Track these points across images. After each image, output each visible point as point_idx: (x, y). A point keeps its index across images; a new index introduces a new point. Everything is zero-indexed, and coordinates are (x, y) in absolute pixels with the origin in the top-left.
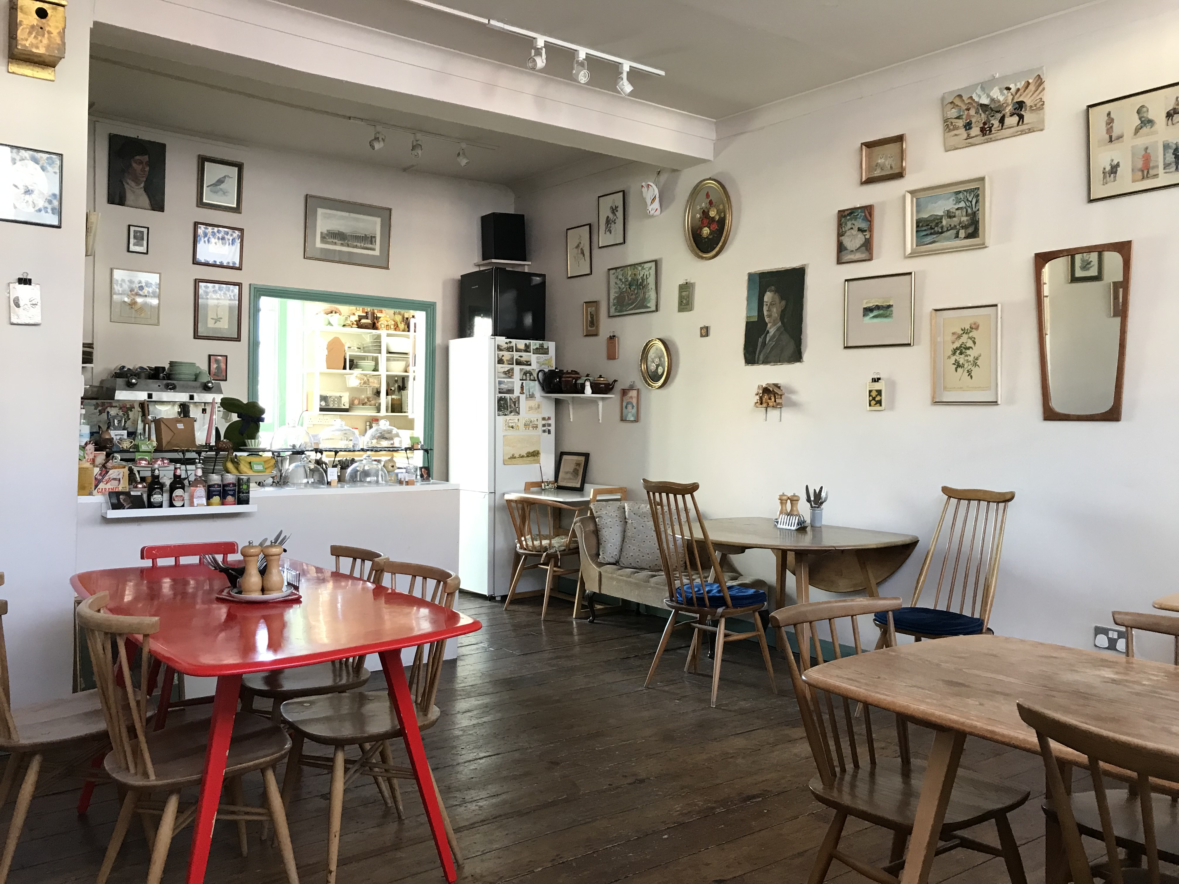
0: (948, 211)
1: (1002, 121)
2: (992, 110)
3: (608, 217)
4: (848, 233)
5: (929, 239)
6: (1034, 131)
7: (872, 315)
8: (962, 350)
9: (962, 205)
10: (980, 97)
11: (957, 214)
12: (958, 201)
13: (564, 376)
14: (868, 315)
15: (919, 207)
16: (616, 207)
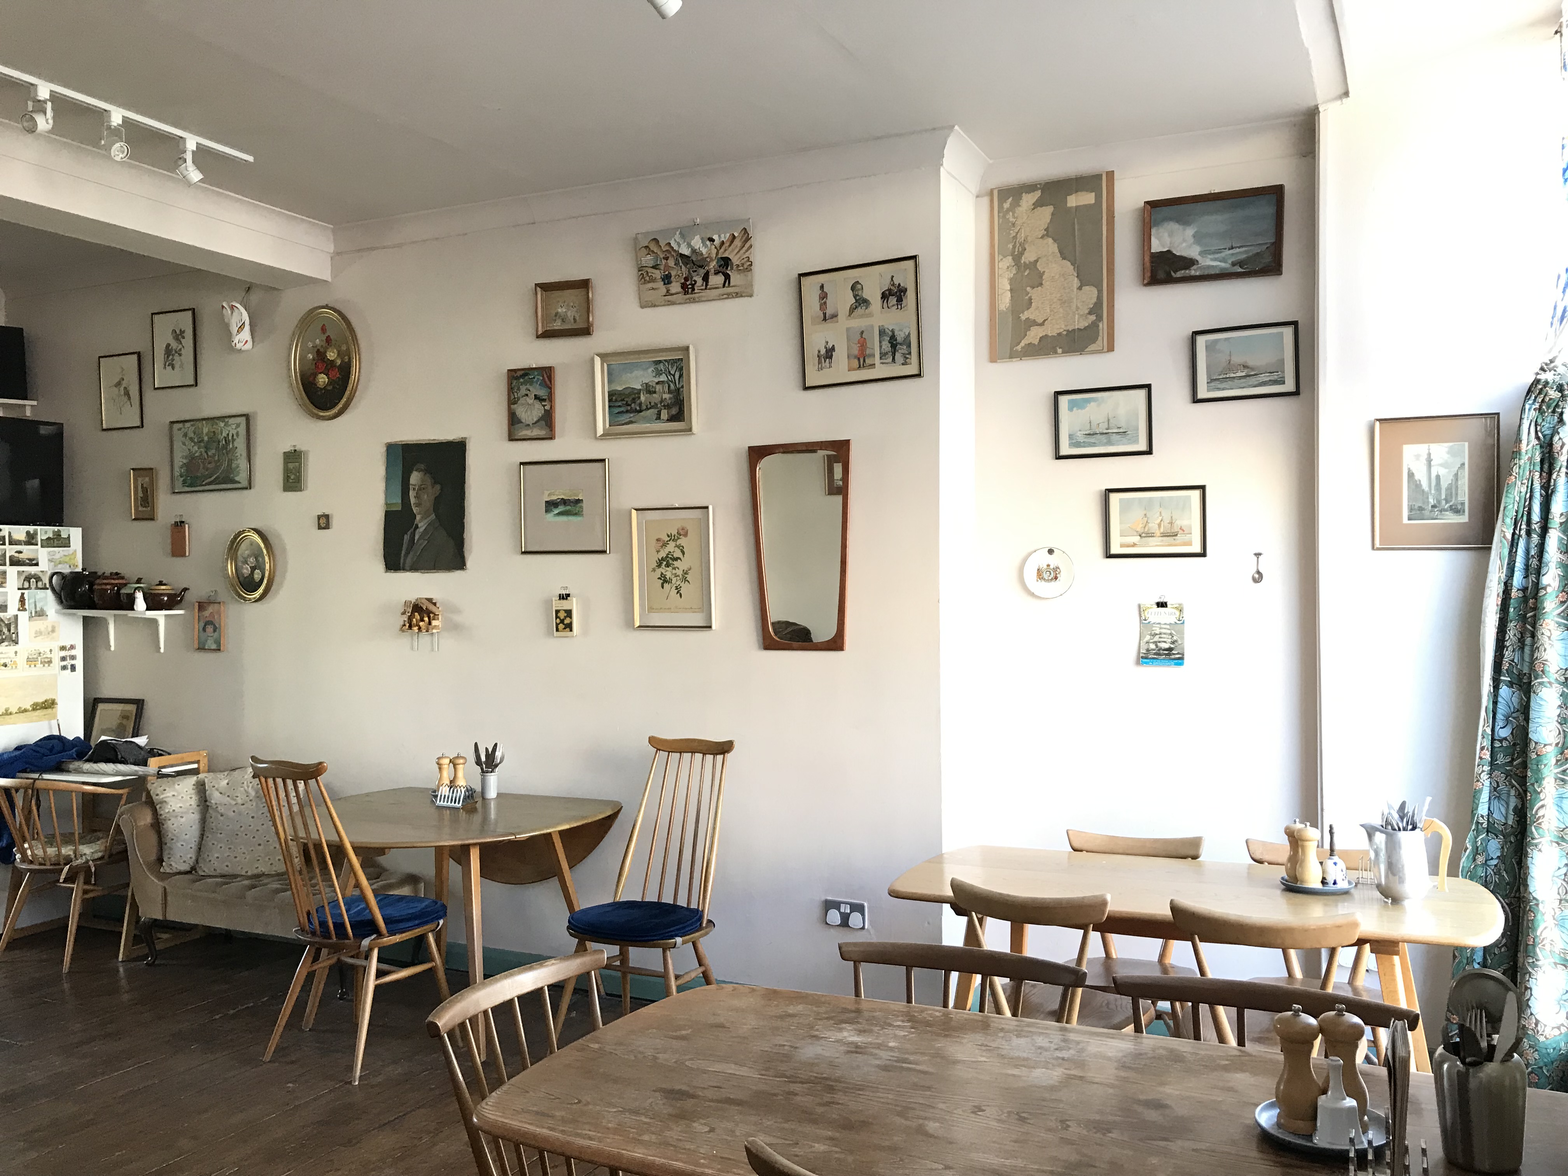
0: (646, 384)
1: (706, 278)
2: (694, 264)
3: (168, 345)
4: (522, 401)
5: (626, 418)
6: (742, 296)
7: (556, 511)
8: (667, 561)
9: (663, 378)
10: (679, 245)
11: (657, 390)
12: (659, 373)
13: (98, 581)
14: (552, 511)
15: (611, 376)
16: (182, 332)
